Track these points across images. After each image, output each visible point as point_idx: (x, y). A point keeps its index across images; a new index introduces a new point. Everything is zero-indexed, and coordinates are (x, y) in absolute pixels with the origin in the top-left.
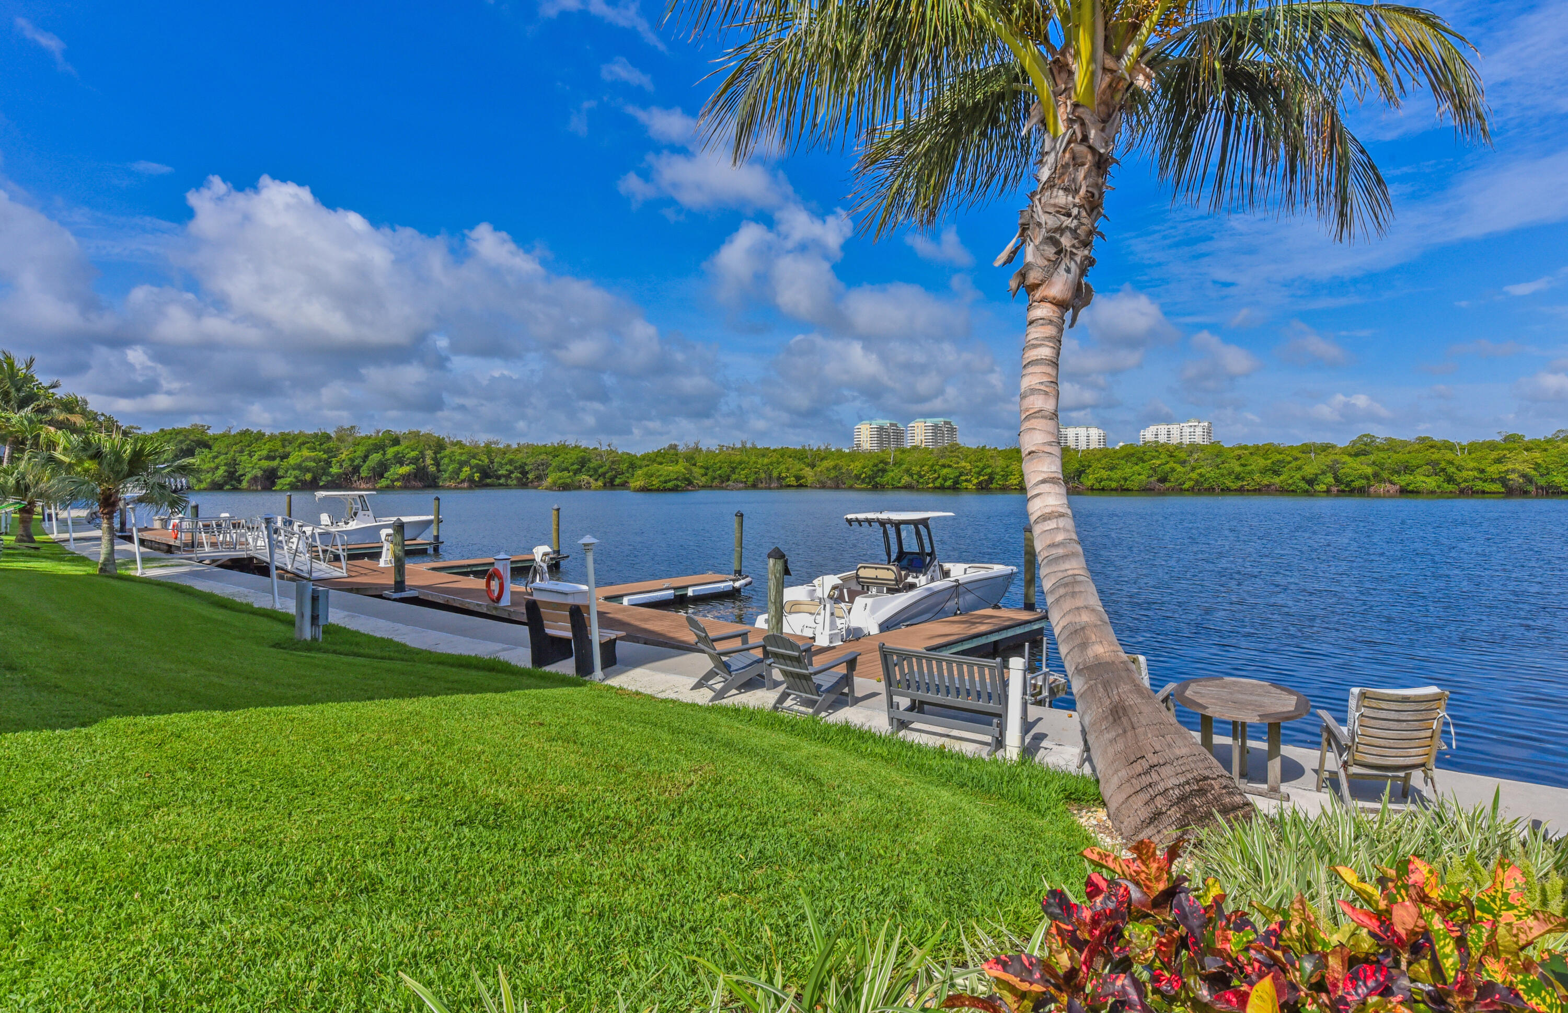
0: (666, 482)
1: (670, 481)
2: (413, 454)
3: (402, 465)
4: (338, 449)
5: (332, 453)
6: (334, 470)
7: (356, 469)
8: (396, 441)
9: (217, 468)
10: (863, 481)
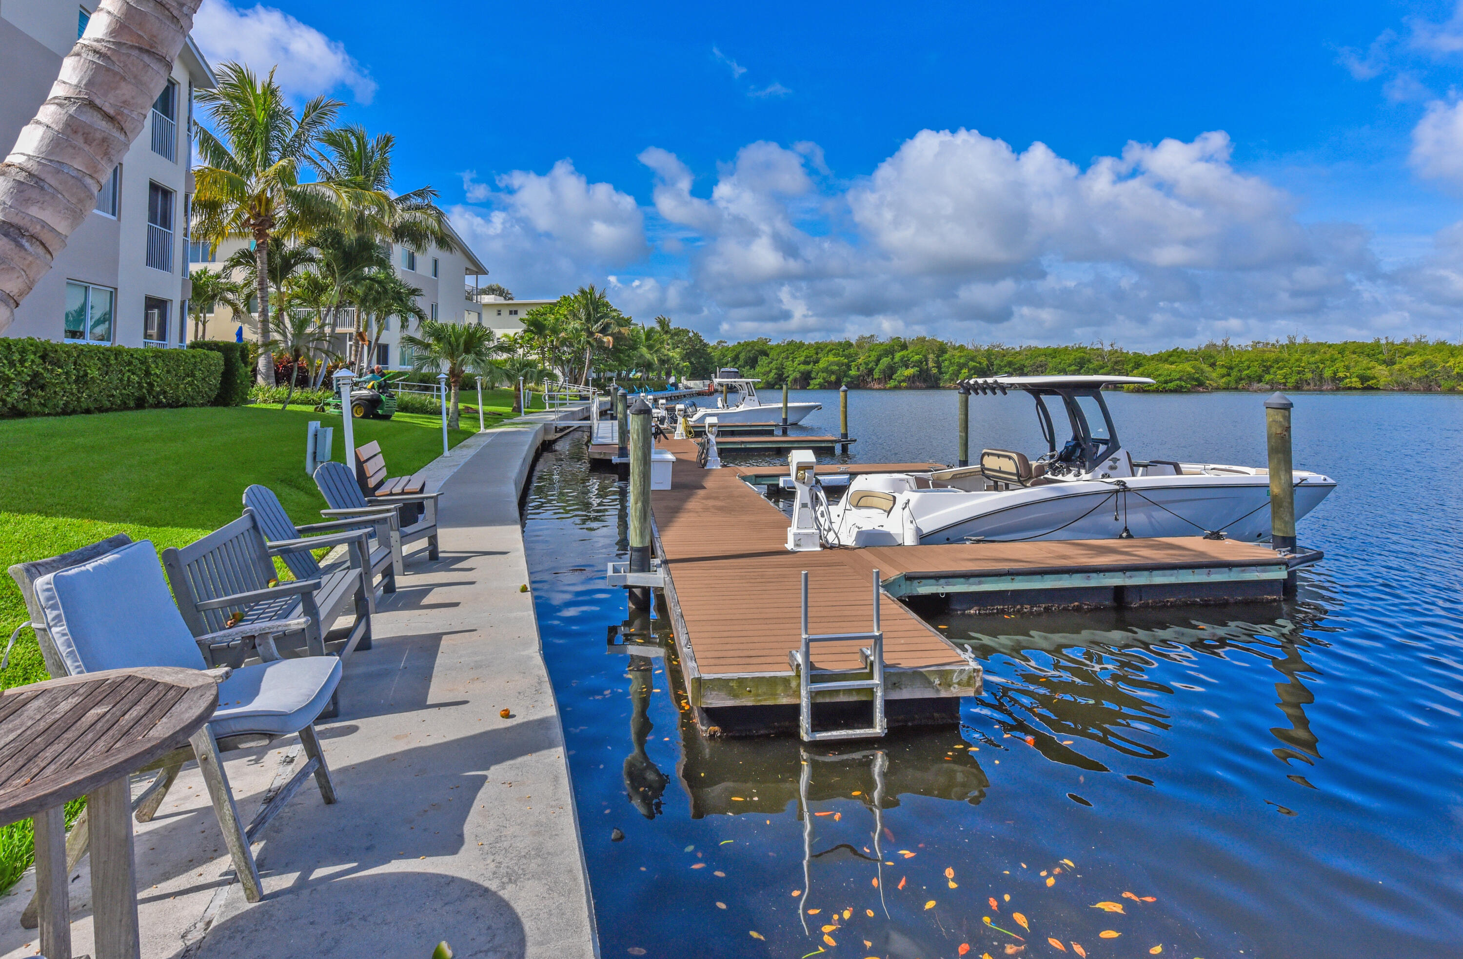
2: (917, 357)
3: (907, 367)
4: (857, 354)
5: (851, 358)
6: (853, 372)
7: (870, 372)
8: (904, 347)
9: (770, 371)
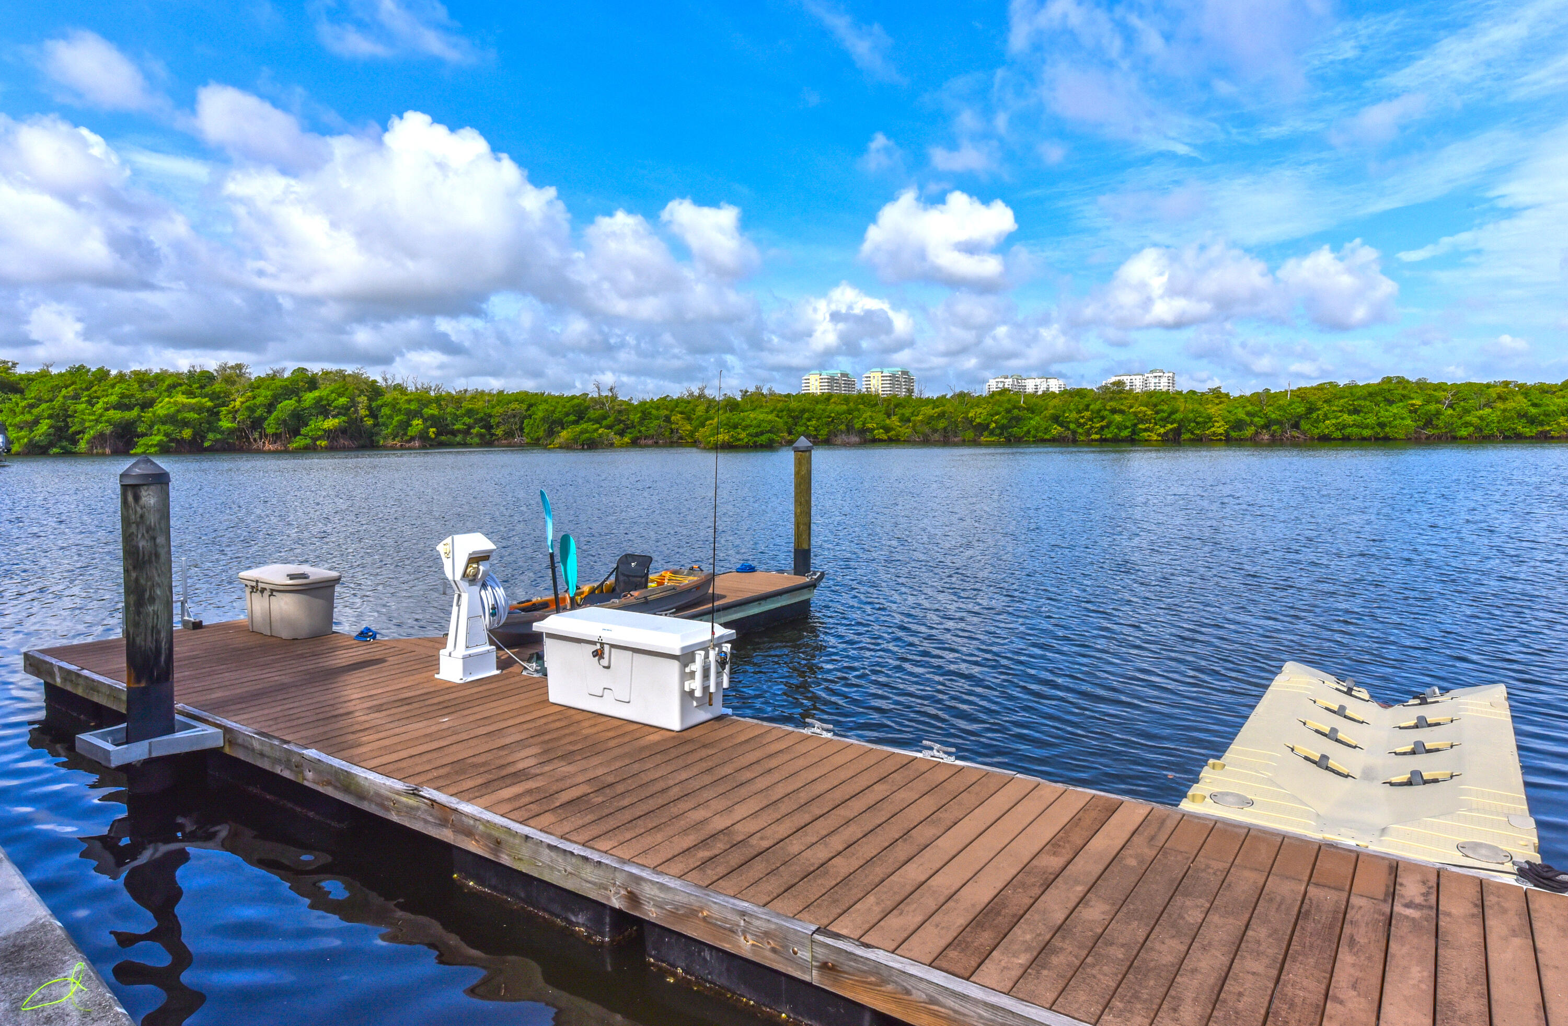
0: (757, 435)
1: (762, 433)
2: (343, 400)
3: (326, 417)
4: (228, 394)
5: (221, 399)
6: (225, 424)
7: (257, 424)
8: (313, 383)
9: (36, 422)
10: (992, 433)
